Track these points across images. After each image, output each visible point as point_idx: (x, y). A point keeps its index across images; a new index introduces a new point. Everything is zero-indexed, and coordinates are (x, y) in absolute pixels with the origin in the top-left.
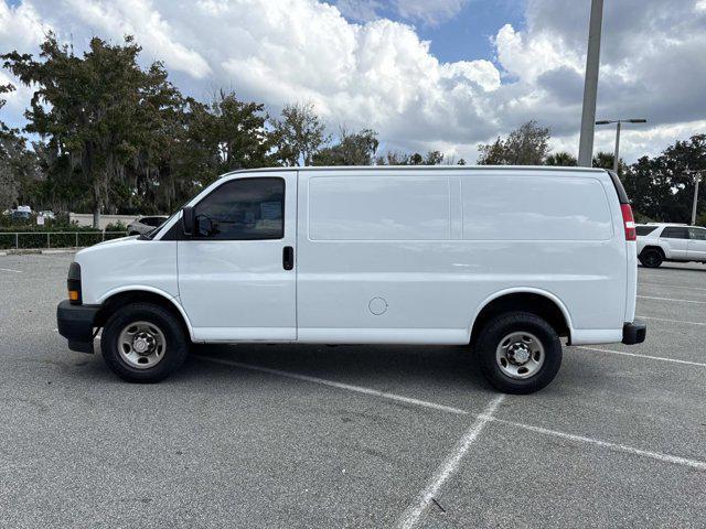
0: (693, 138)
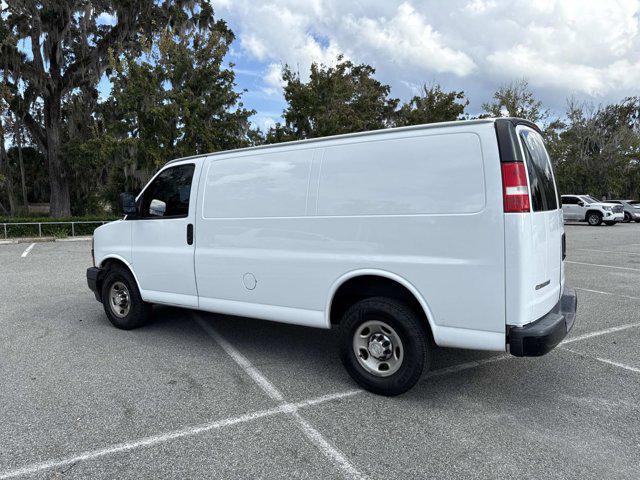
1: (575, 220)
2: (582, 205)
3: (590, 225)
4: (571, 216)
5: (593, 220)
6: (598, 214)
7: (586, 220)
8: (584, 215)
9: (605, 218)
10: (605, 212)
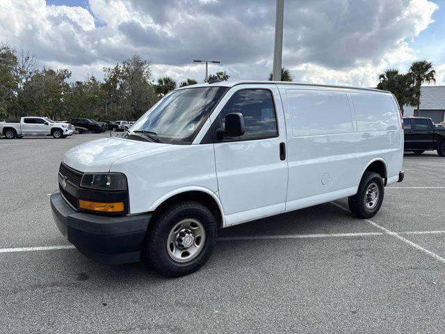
0: (217, 73)
1: (43, 135)
2: (47, 124)
3: (55, 138)
4: (40, 132)
5: (56, 135)
6: (60, 130)
7: (52, 134)
8: (49, 131)
9: (65, 133)
10: (64, 129)
